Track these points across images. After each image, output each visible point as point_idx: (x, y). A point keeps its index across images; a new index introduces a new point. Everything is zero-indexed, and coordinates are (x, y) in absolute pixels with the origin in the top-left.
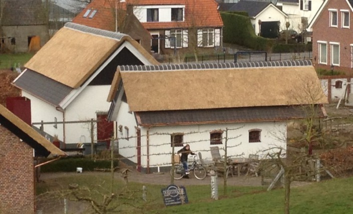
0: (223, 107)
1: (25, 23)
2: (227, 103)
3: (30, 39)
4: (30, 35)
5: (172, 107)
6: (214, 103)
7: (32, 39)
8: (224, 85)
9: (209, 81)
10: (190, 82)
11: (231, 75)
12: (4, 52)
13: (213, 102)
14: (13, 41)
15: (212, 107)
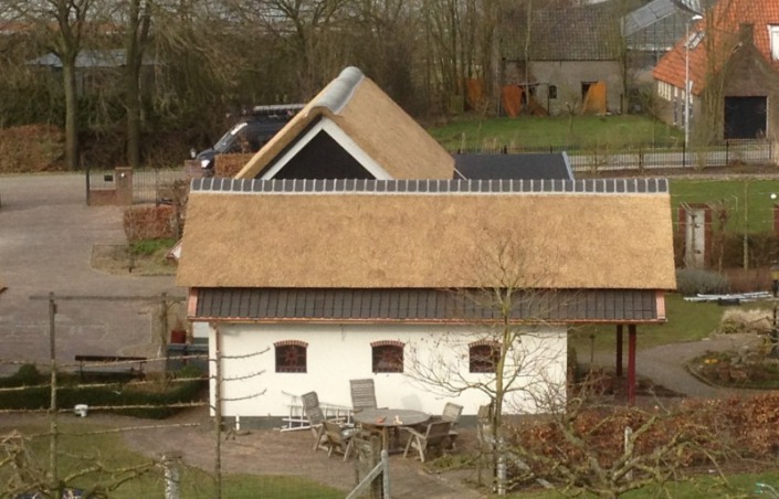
0: (404, 286)
1: (575, 55)
2: (417, 276)
3: (585, 87)
4: (587, 80)
5: (277, 281)
6: (384, 274)
7: (590, 89)
8: (425, 233)
9: (391, 221)
10: (345, 223)
11: (451, 211)
12: (533, 113)
13: (380, 273)
14: (552, 91)
15: (377, 284)
